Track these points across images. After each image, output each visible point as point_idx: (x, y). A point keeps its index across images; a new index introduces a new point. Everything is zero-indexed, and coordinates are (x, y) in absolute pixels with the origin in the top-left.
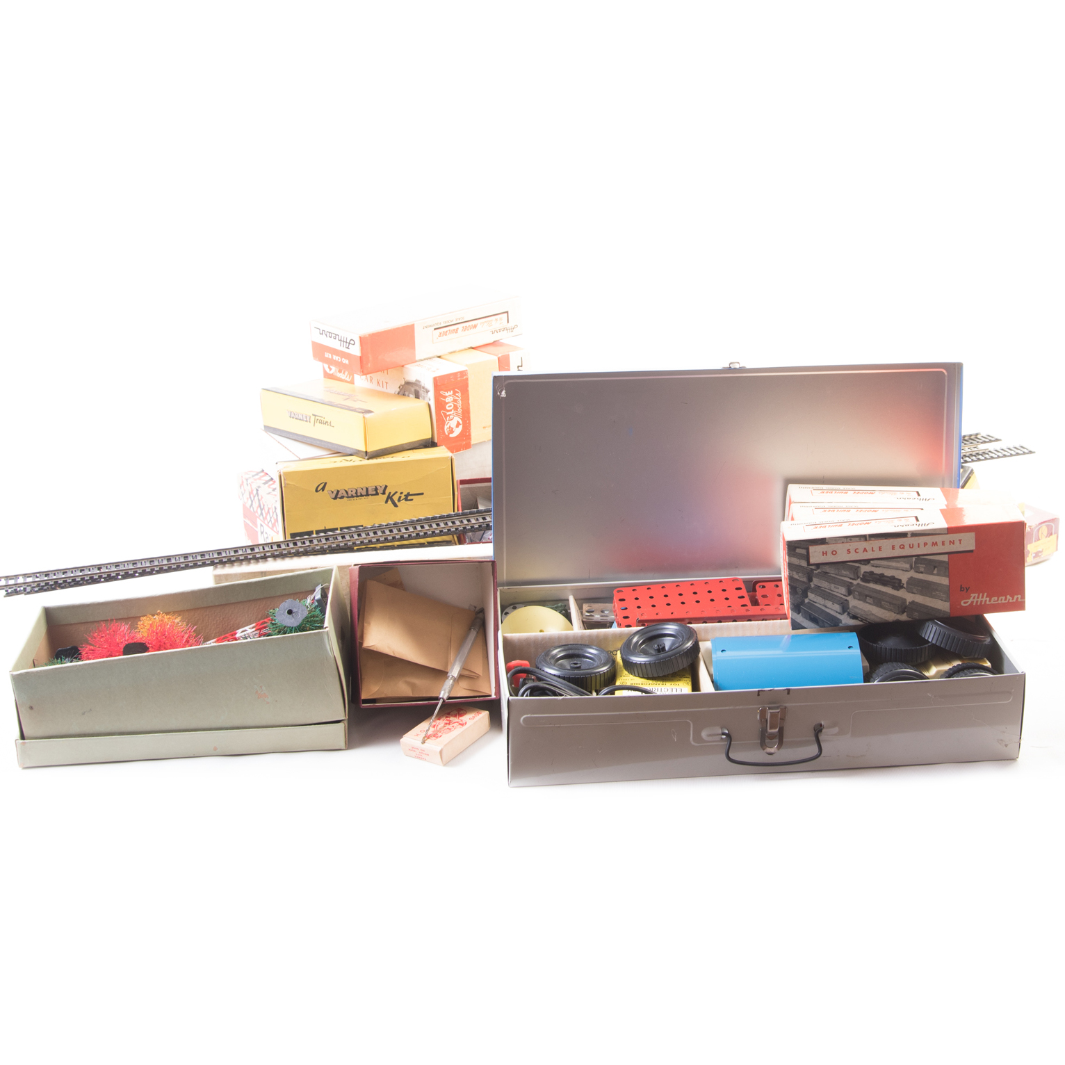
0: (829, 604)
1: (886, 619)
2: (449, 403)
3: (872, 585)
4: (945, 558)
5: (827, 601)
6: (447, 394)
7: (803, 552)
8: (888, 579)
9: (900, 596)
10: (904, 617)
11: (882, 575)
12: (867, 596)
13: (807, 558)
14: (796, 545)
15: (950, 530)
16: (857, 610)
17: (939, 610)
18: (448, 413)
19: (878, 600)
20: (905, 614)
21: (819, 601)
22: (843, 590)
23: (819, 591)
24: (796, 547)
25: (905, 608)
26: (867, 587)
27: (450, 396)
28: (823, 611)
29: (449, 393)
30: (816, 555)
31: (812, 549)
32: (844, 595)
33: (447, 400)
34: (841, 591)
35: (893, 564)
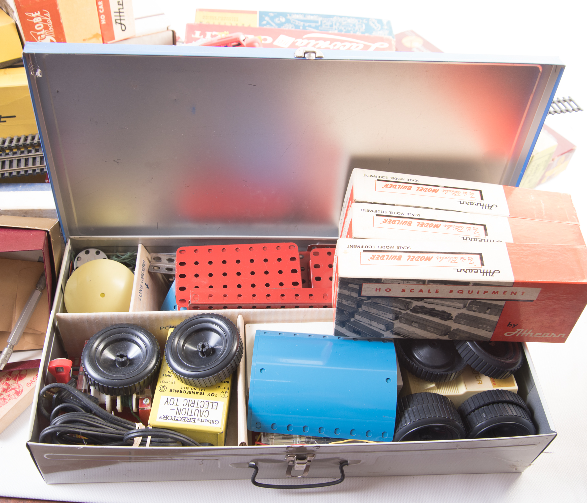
0: (375, 324)
1: (428, 337)
2: (37, 23)
3: (420, 315)
4: (502, 303)
5: (372, 322)
6: (33, 15)
7: (357, 287)
8: (439, 313)
9: (446, 324)
10: (446, 338)
11: (434, 309)
12: (412, 322)
13: (360, 291)
14: (349, 281)
15: (516, 284)
16: (400, 330)
17: (481, 336)
18: (38, 33)
19: (423, 325)
20: (447, 336)
21: (365, 321)
22: (391, 316)
23: (366, 314)
24: (349, 283)
25: (449, 332)
26: (415, 316)
27: (38, 16)
28: (367, 327)
29: (36, 14)
30: (368, 290)
31: (365, 286)
32: (391, 319)
33: (35, 21)
34: (389, 317)
35: (448, 303)
